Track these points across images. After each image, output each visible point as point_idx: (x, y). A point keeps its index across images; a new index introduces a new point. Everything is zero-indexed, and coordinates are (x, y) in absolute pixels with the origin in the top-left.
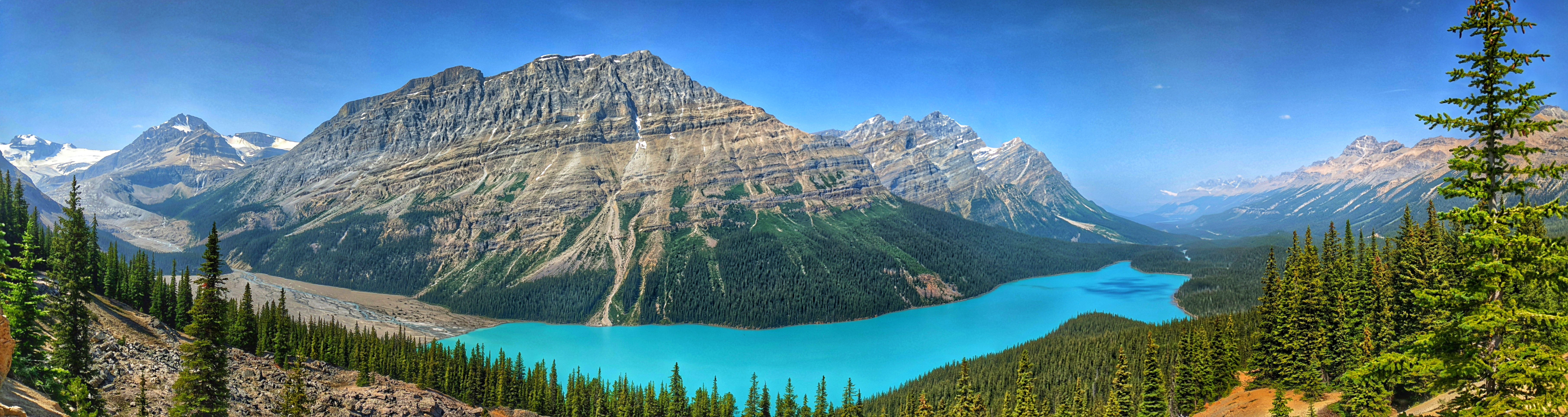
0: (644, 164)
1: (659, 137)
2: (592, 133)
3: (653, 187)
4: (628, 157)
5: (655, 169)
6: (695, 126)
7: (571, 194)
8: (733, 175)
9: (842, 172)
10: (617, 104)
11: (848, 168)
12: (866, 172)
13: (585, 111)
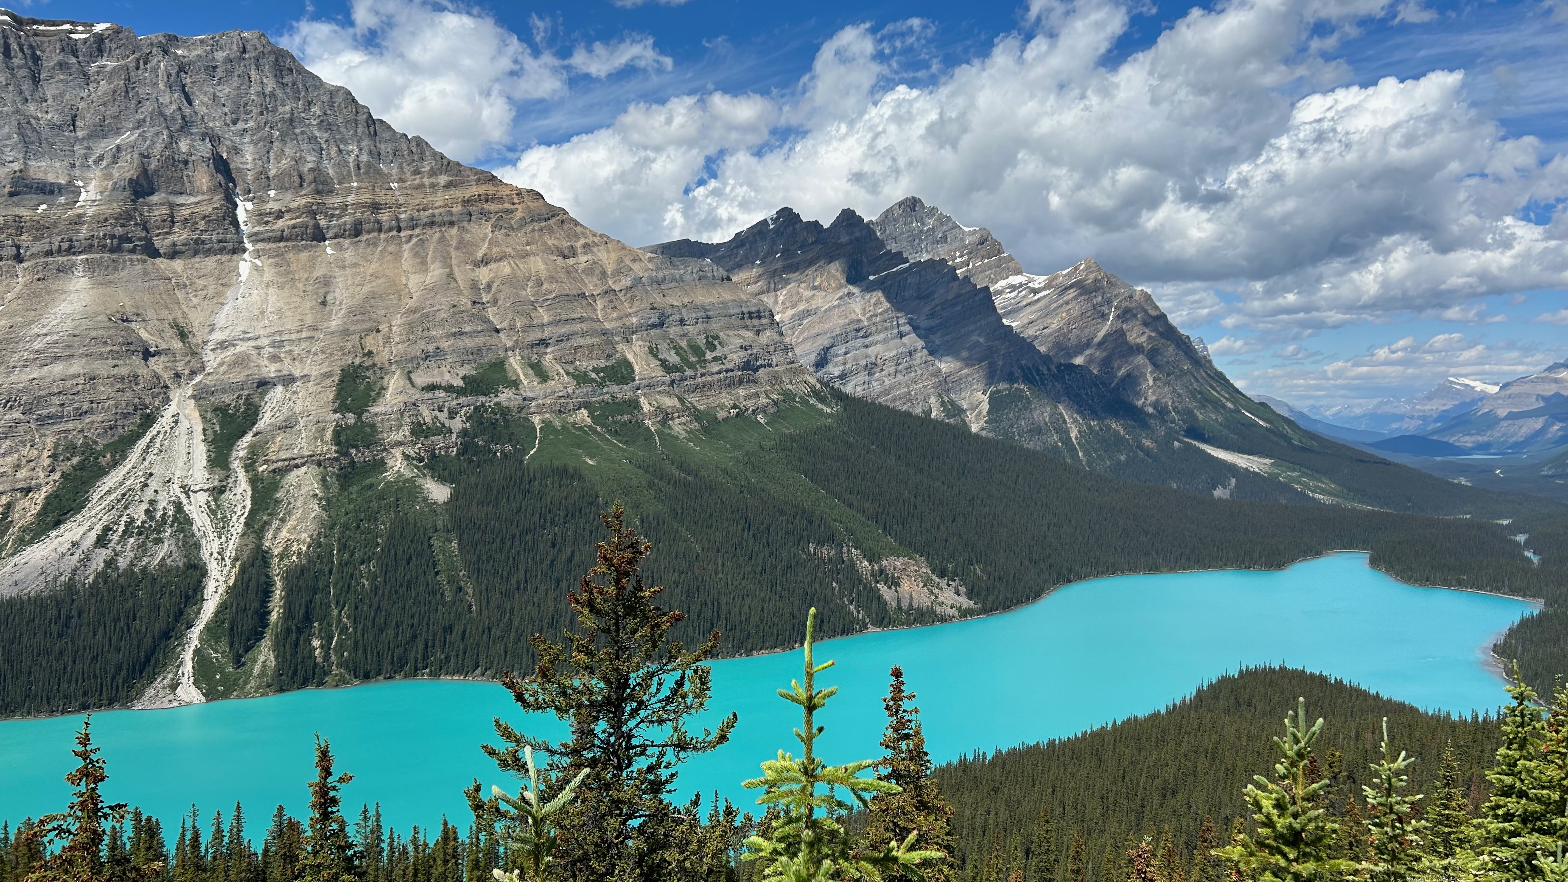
0: (263, 313)
1: (299, 250)
2: (119, 231)
3: (287, 367)
4: (219, 294)
5: (291, 324)
6: (386, 226)
7: (69, 383)
8: (480, 340)
9: (717, 337)
10: (186, 162)
11: (729, 328)
12: (767, 336)
13: (96, 173)
